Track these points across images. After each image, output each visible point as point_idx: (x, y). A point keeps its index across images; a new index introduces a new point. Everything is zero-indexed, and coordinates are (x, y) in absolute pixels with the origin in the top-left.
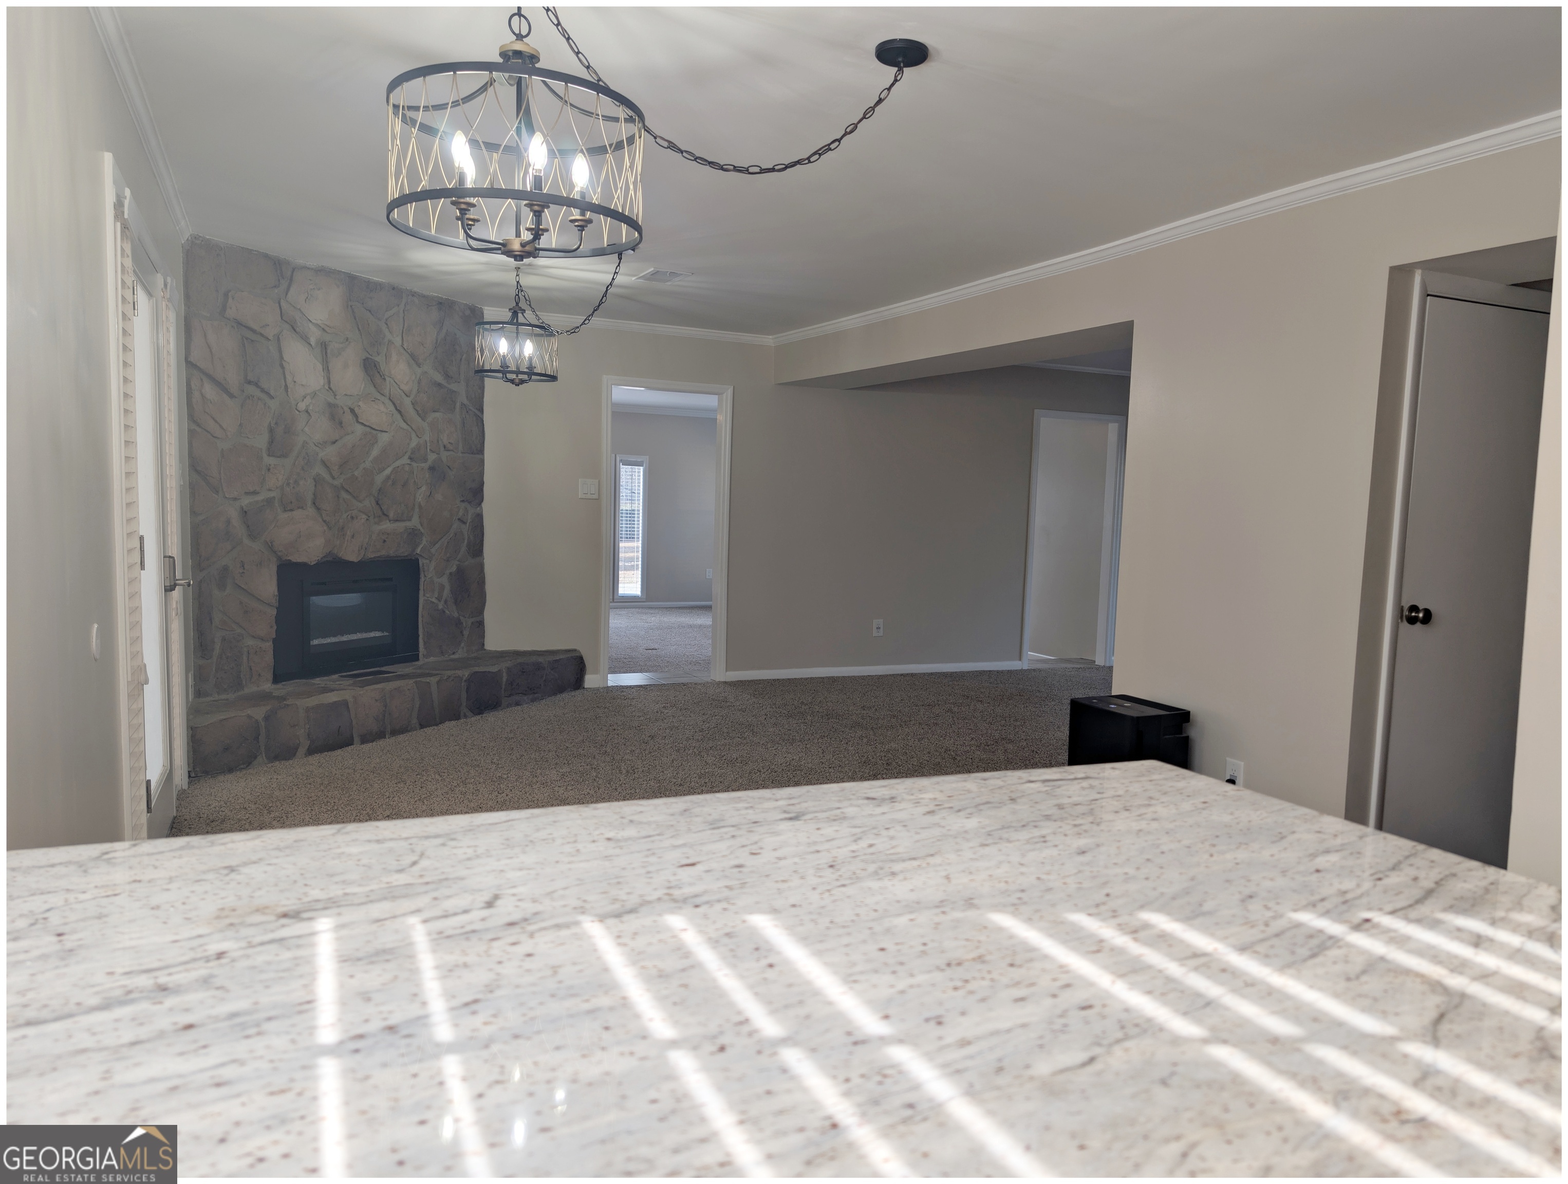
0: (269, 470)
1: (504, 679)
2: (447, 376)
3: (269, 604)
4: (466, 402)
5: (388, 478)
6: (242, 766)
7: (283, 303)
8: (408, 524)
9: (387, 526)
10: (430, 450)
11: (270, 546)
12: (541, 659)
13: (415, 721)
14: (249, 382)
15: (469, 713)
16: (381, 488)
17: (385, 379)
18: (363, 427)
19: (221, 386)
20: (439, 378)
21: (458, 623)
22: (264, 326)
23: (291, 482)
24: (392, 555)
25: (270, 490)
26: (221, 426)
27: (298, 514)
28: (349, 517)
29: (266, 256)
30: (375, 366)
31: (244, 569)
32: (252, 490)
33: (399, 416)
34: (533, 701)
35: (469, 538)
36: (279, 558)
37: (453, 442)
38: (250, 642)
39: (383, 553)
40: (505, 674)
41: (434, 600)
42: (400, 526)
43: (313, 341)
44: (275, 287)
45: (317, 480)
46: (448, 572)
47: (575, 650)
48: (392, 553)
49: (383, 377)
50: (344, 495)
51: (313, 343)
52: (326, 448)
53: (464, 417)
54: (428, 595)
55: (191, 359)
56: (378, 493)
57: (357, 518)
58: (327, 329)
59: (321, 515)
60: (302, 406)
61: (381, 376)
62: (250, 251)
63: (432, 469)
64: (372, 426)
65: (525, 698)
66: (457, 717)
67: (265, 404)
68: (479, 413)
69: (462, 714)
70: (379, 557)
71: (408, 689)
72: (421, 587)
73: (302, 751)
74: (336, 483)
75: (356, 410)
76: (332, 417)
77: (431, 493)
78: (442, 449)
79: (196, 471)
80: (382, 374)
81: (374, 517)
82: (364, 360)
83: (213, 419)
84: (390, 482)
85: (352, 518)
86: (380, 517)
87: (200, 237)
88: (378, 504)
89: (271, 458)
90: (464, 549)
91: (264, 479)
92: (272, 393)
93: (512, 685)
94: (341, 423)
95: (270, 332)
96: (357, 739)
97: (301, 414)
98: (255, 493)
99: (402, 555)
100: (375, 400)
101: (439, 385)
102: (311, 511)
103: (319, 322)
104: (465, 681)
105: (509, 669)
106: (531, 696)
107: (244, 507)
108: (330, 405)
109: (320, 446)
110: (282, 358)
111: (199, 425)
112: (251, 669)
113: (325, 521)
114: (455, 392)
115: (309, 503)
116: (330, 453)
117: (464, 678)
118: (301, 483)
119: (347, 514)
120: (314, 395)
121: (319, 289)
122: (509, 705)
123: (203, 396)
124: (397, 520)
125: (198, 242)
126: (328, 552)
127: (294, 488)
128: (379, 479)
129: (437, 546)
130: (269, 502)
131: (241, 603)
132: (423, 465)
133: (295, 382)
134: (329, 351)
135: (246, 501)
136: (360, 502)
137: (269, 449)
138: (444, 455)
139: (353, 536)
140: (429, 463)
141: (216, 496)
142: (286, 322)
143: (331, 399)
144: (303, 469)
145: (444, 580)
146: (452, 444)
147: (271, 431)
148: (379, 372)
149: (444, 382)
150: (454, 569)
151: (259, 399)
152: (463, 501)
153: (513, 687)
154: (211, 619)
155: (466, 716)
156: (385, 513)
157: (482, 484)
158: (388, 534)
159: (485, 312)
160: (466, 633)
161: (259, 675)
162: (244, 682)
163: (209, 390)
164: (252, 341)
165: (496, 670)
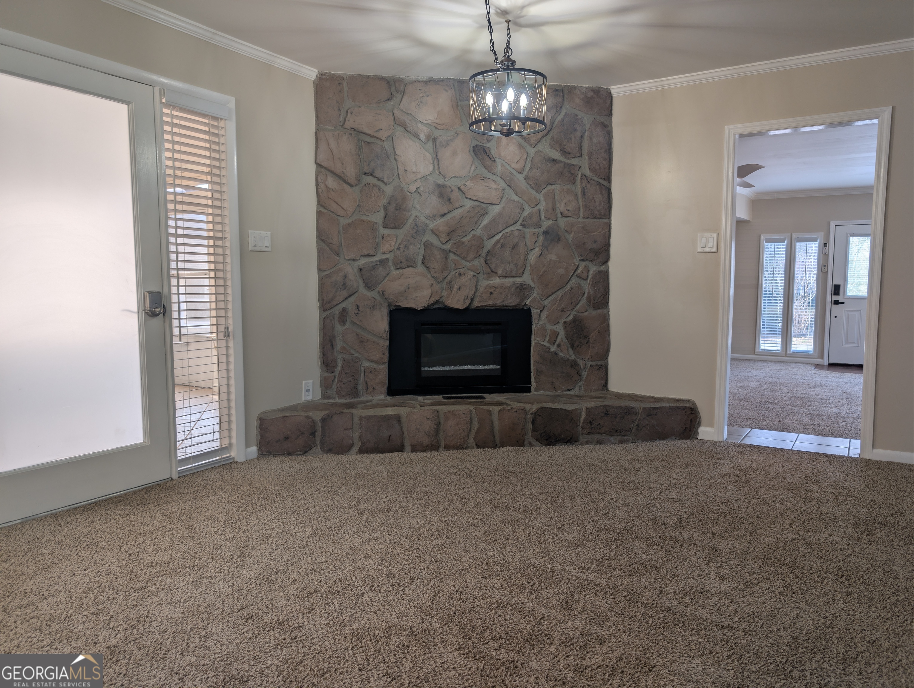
0: (383, 238)
1: (582, 418)
2: (564, 152)
3: (381, 337)
4: (588, 173)
5: (498, 242)
6: (299, 453)
7: (396, 112)
8: (519, 280)
9: (496, 281)
10: (545, 217)
11: (382, 294)
12: (633, 404)
13: (471, 441)
14: (365, 174)
15: (534, 442)
16: (489, 251)
17: (495, 161)
18: (472, 202)
19: (341, 178)
20: (556, 154)
21: (574, 365)
22: (377, 131)
23: (401, 246)
24: (498, 305)
25: (383, 253)
26: (342, 208)
27: (408, 271)
28: (457, 274)
29: (382, 78)
30: (485, 151)
31: (359, 310)
32: (366, 253)
33: (511, 191)
34: (621, 442)
35: (589, 292)
36: (389, 305)
37: (571, 209)
38: (366, 364)
39: (490, 303)
40: (584, 413)
41: (545, 343)
42: (509, 281)
43: (422, 137)
44: (388, 100)
45: (428, 246)
46: (562, 321)
47: (688, 401)
48: (499, 303)
49: (493, 159)
50: (452, 256)
51: (423, 139)
52: (435, 220)
53: (584, 186)
54: (538, 339)
55: (318, 161)
56: (487, 255)
57: (465, 274)
58: (438, 126)
59: (430, 272)
60: (413, 188)
61: (491, 159)
62: (368, 77)
63: (546, 233)
64: (480, 200)
65: (611, 438)
66: (520, 443)
67: (379, 189)
68: (605, 183)
69: (526, 442)
70: (485, 306)
71: (464, 414)
72: (533, 332)
73: (356, 449)
74: (445, 247)
75: (462, 188)
76: (441, 195)
77: (541, 253)
78: (559, 215)
79: (322, 240)
80: (491, 157)
81: (484, 274)
82: (473, 147)
83: (335, 202)
84: (499, 245)
85: (460, 274)
86: (489, 274)
87: (327, 73)
88: (486, 263)
89: (386, 229)
90: (584, 301)
91: (377, 245)
92: (385, 180)
93: (591, 425)
94: (449, 200)
95: (383, 135)
96: (408, 447)
97: (413, 195)
98: (368, 255)
99: (510, 305)
100: (484, 179)
101: (554, 161)
102: (421, 268)
103: (429, 122)
104: (532, 414)
105: (588, 410)
106: (618, 438)
107: (360, 266)
108: (439, 186)
109: (430, 218)
110: (395, 153)
111: (325, 208)
112: (366, 383)
113: (433, 277)
114: (573, 165)
115: (419, 263)
116: (439, 223)
117: (531, 412)
118: (411, 247)
119: (455, 272)
120: (424, 178)
121: (428, 96)
122: (587, 443)
123: (327, 187)
124: (506, 277)
125: (324, 77)
126: (435, 301)
127: (404, 251)
128: (489, 244)
129: (551, 298)
130: (383, 262)
131: (357, 335)
132: (536, 230)
133: (406, 170)
134: (437, 143)
135: (363, 261)
136: (468, 261)
137: (384, 222)
138: (562, 222)
139: (459, 289)
140: (543, 228)
141: (338, 258)
142: (399, 125)
143: (441, 181)
144: (412, 237)
145: (560, 328)
146: (570, 211)
147: (385, 208)
148: (488, 156)
149: (562, 158)
150: (571, 318)
151: (374, 185)
152: (582, 260)
153: (593, 426)
154: (332, 345)
155: (531, 445)
156: (494, 270)
157: (608, 245)
158: (495, 288)
159: (613, 91)
160: (585, 374)
161: (374, 388)
162: (361, 392)
163: (331, 182)
164: (368, 143)
165: (573, 408)
